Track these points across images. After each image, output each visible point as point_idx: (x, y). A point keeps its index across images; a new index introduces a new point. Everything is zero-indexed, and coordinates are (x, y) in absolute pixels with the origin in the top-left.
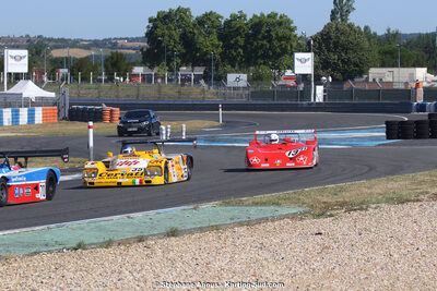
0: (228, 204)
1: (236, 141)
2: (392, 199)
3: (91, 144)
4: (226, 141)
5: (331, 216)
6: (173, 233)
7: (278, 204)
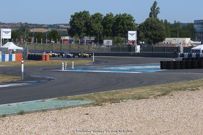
0: (60, 99)
1: (95, 70)
2: (136, 97)
3: (23, 71)
4: (90, 69)
5: (101, 105)
6: (22, 113)
7: (82, 99)
